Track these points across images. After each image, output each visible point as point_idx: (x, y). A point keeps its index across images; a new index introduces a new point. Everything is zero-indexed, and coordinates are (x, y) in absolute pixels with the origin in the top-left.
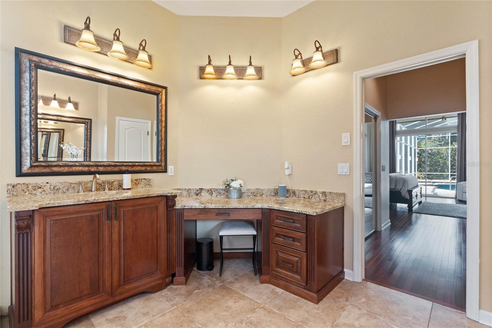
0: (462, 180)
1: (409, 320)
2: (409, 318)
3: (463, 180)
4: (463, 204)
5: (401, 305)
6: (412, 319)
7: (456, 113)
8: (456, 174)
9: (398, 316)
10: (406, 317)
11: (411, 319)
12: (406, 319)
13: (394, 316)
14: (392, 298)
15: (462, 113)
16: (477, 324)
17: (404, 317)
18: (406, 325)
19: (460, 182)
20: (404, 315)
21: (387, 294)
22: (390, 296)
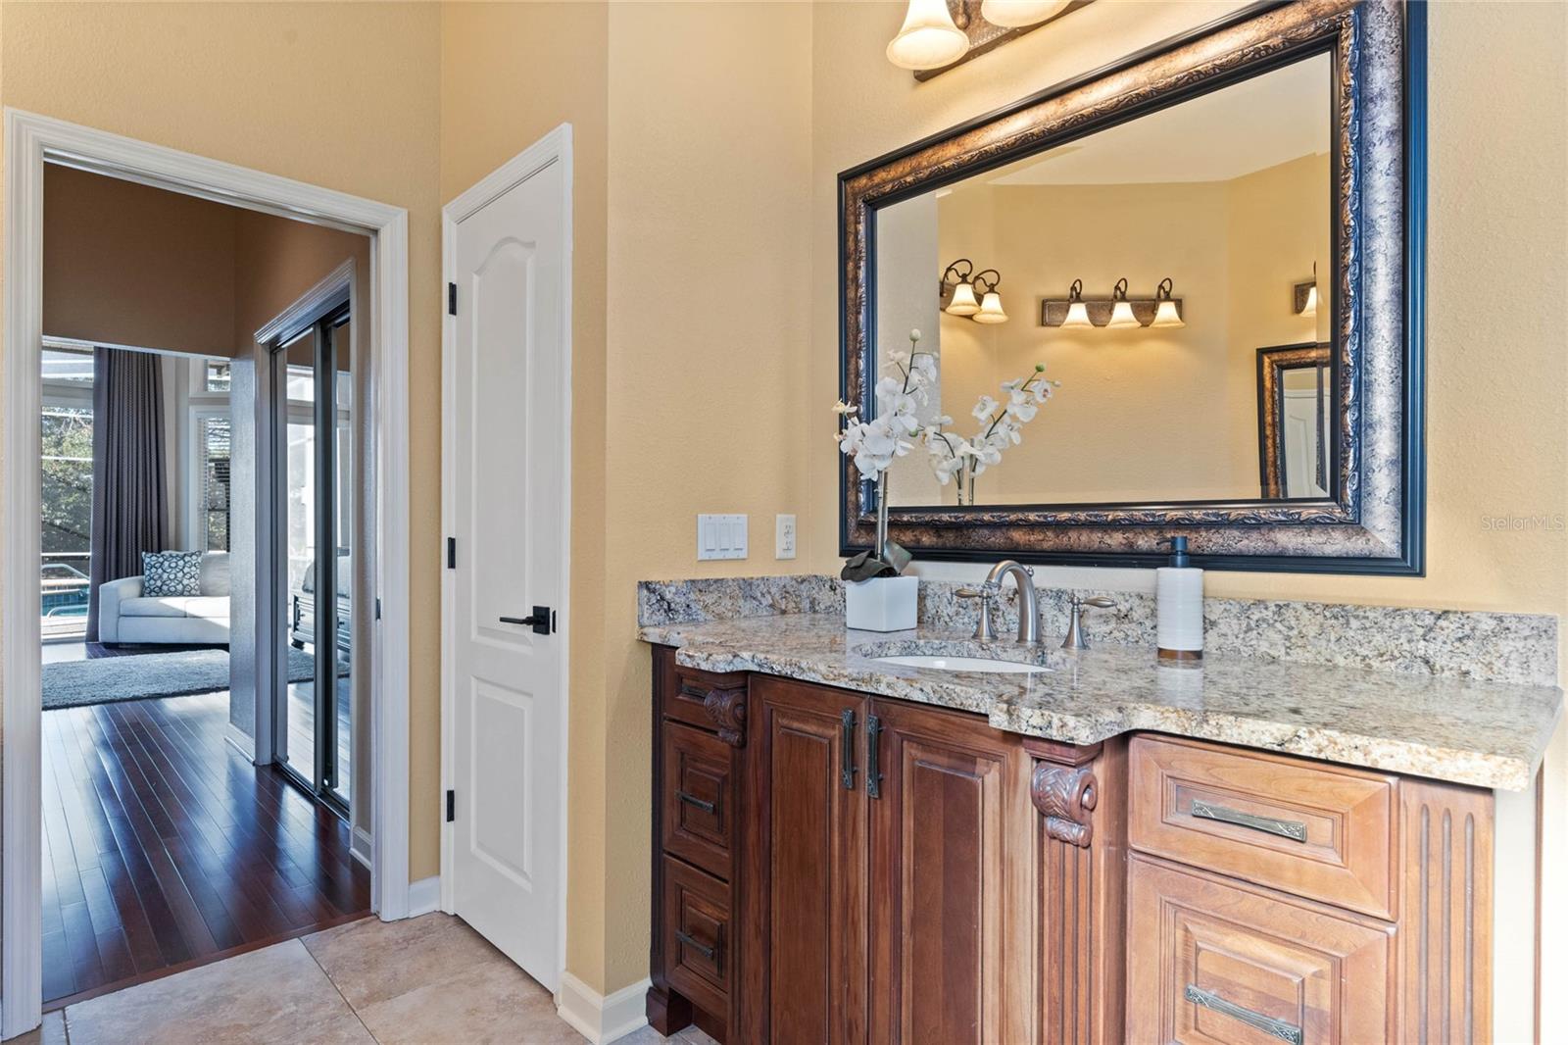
0: (110, 575)
1: (292, 1013)
2: (287, 1011)
3: (113, 574)
4: (125, 653)
5: (238, 996)
6: (296, 1005)
7: (90, 345)
8: (90, 554)
9: (258, 1025)
10: (280, 1013)
11: (295, 1008)
12: (282, 1017)
13: (248, 1034)
14: (194, 998)
15: (110, 350)
16: (410, 923)
17: (274, 1018)
18: (298, 1028)
19: (105, 582)
20: (270, 1012)
21: (168, 997)
22: (184, 995)
